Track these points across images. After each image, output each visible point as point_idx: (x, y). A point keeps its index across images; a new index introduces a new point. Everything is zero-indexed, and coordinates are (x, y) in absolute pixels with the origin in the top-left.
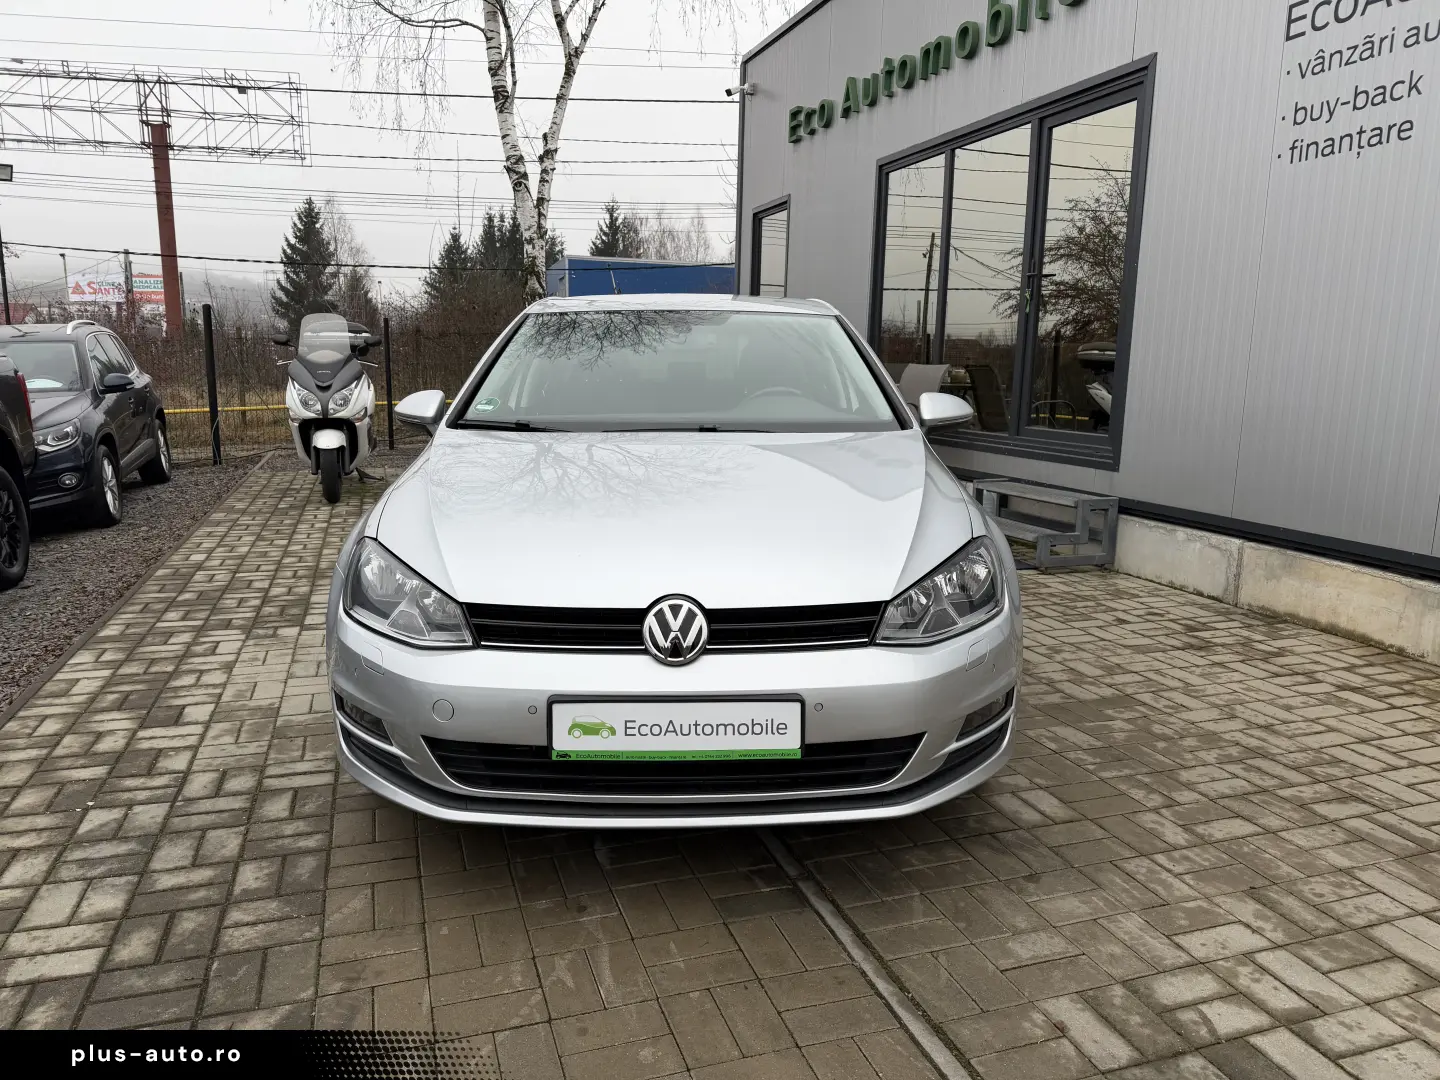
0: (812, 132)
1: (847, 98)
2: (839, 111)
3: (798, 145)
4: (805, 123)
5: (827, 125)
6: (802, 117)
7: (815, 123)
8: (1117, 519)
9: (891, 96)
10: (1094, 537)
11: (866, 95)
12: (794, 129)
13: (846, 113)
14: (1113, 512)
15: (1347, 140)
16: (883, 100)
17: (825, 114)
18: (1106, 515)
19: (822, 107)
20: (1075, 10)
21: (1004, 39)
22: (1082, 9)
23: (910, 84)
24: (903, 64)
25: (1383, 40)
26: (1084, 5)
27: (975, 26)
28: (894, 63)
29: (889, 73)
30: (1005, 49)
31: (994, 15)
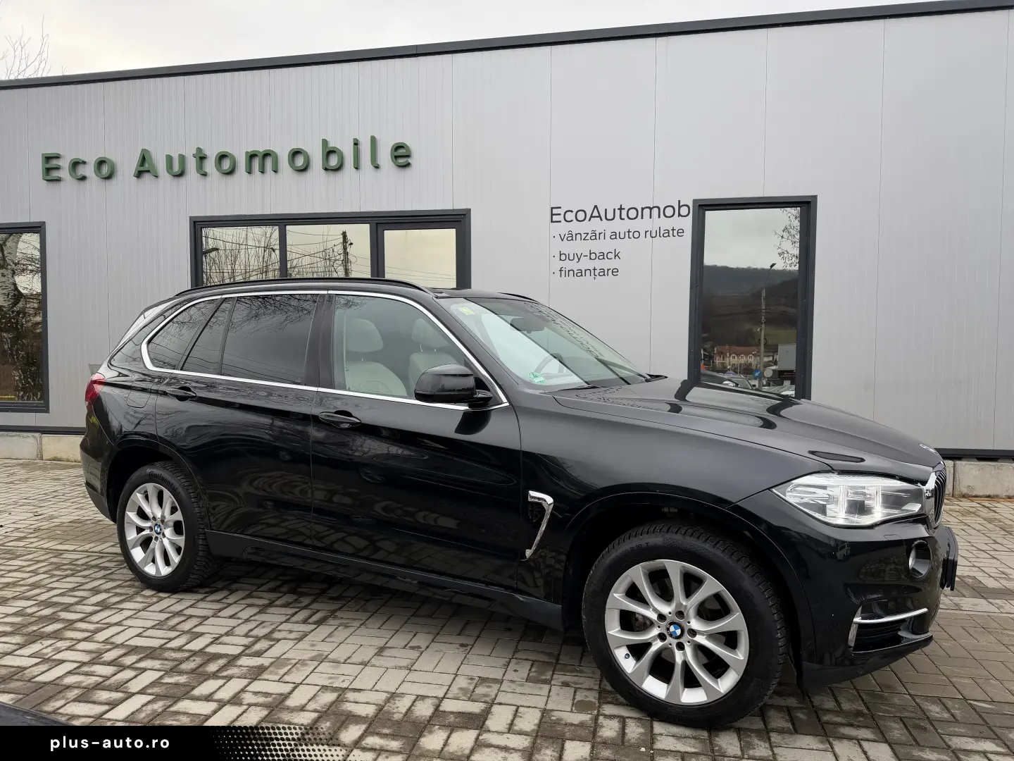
0: (83, 178)
1: (141, 164)
2: (127, 170)
3: (55, 184)
4: (69, 168)
5: (109, 177)
6: (63, 162)
7: (89, 171)
9: (205, 175)
11: (169, 167)
12: (47, 171)
13: (139, 174)
15: (588, 272)
16: (195, 176)
17: (102, 169)
19: (101, 163)
20: (403, 170)
21: (339, 168)
22: (407, 170)
23: (231, 172)
24: (222, 157)
25: (600, 234)
26: (410, 168)
27: (307, 153)
28: (207, 152)
29: (202, 158)
30: (339, 175)
31: (329, 152)
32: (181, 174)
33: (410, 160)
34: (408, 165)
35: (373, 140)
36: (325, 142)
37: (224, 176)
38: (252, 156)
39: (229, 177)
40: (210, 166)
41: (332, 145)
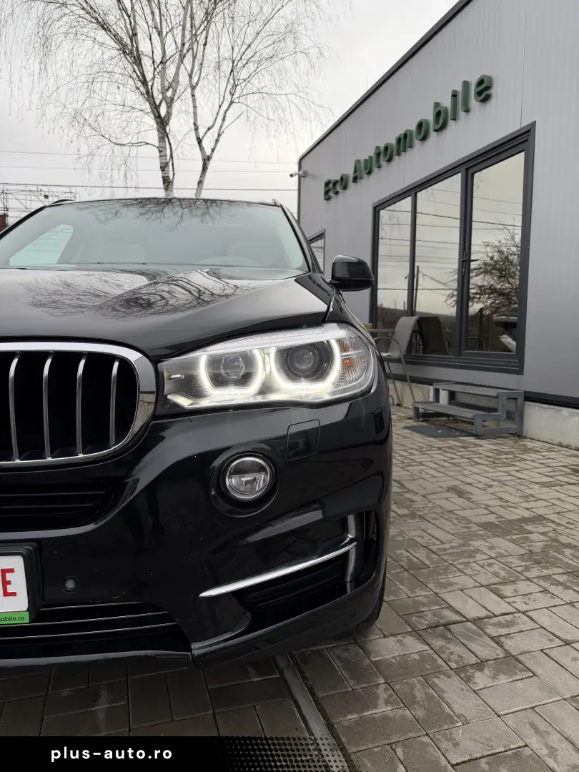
0: (337, 193)
1: (355, 171)
2: (351, 179)
3: (329, 202)
4: (333, 188)
5: (345, 188)
6: (331, 186)
7: (338, 188)
8: (524, 404)
9: (379, 167)
10: (510, 416)
11: (365, 169)
12: (327, 193)
13: (355, 180)
14: (521, 400)
16: (376, 170)
17: (343, 183)
18: (517, 402)
19: (342, 178)
20: (485, 103)
21: (444, 125)
23: (390, 160)
24: (386, 148)
26: (490, 100)
27: (427, 122)
28: (380, 148)
29: (378, 154)
30: (444, 132)
31: (438, 114)
32: (369, 173)
33: (490, 92)
34: (489, 97)
35: (466, 85)
36: (437, 105)
37: (388, 164)
38: (399, 140)
39: (391, 164)
40: (382, 158)
41: (440, 105)
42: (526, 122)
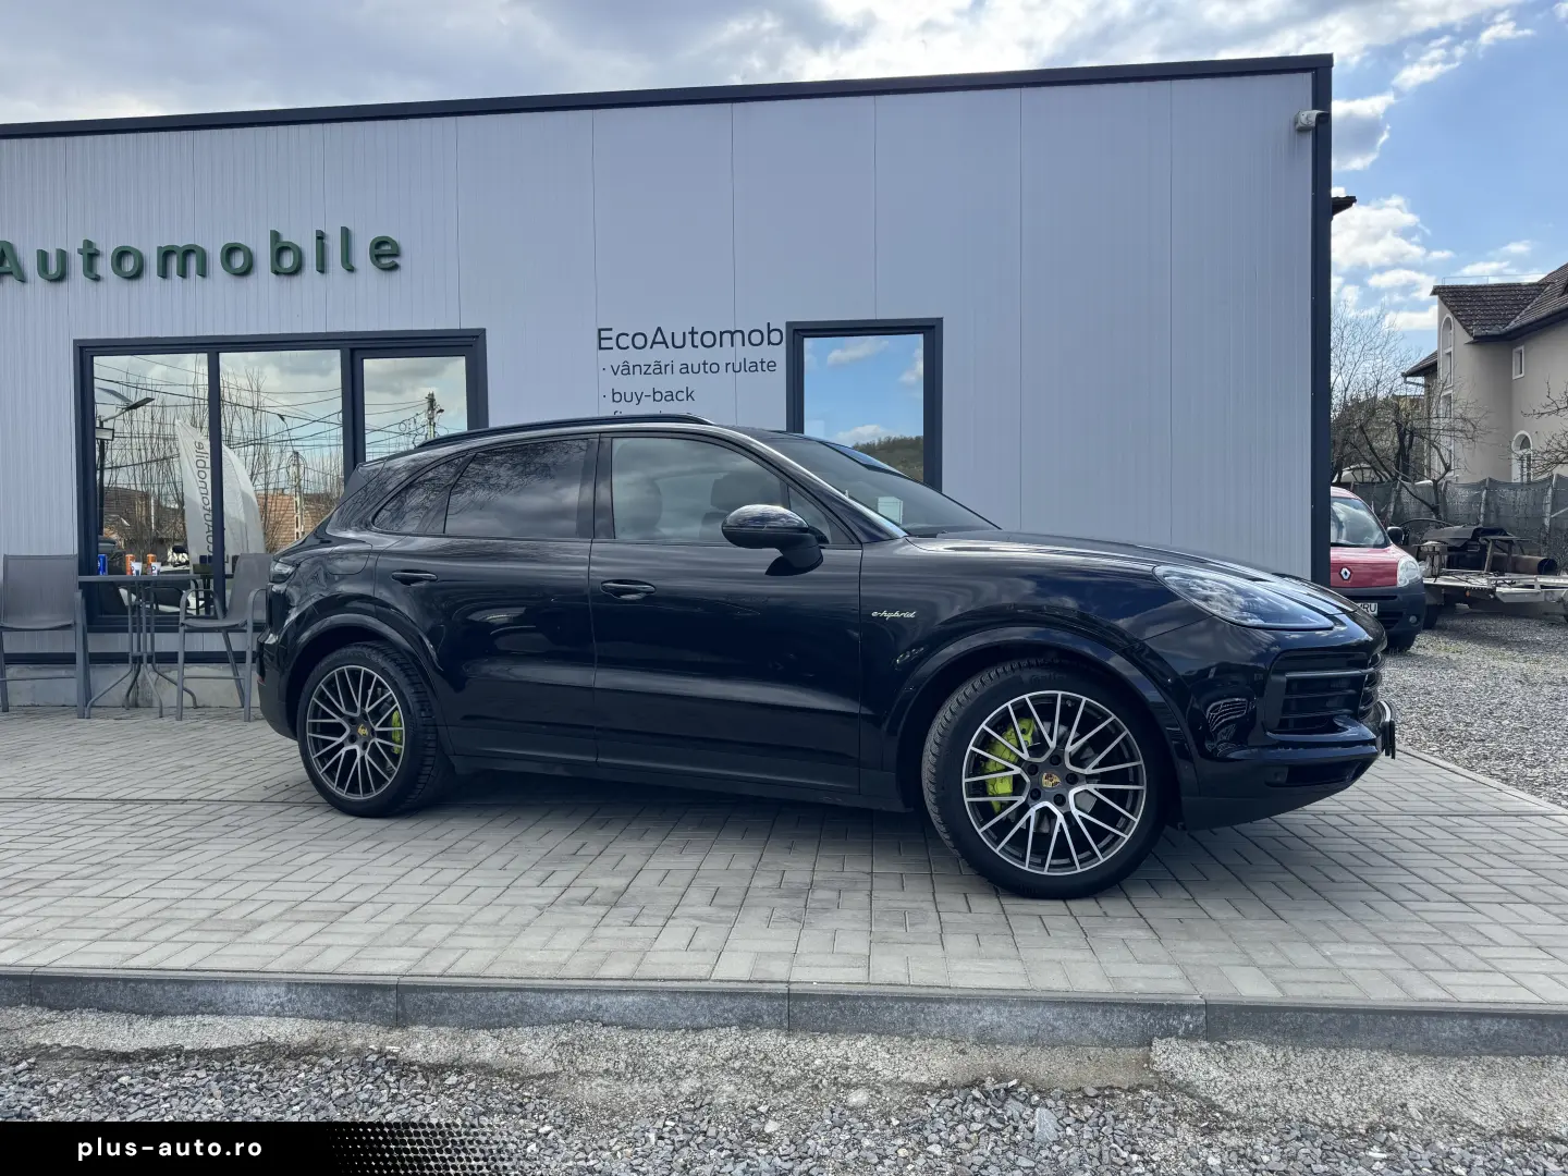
9: (96, 279)
16: (82, 280)
20: (388, 274)
21: (297, 270)
22: (395, 275)
23: (137, 275)
25: (666, 366)
26: (398, 272)
27: (249, 250)
28: (99, 248)
29: (91, 256)
30: (295, 280)
31: (280, 248)
32: (60, 278)
33: (397, 260)
34: (395, 267)
35: (346, 233)
36: (275, 236)
37: (126, 281)
38: (166, 254)
39: (135, 284)
40: (104, 266)
41: (285, 239)
42: (469, 323)
